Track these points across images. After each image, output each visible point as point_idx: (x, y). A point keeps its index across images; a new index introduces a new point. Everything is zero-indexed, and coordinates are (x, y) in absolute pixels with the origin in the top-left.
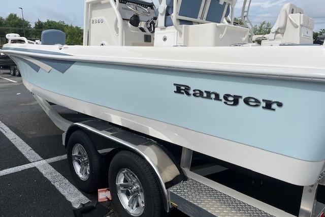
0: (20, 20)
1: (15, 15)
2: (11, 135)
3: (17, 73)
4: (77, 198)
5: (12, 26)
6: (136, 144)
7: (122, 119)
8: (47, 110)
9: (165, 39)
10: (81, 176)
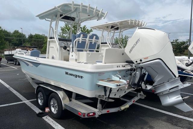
0: (20, 34)
1: (18, 31)
2: (15, 92)
3: (17, 63)
4: (38, 111)
5: (15, 37)
6: (56, 90)
7: (54, 83)
8: (31, 81)
9: (72, 56)
10: (40, 104)
